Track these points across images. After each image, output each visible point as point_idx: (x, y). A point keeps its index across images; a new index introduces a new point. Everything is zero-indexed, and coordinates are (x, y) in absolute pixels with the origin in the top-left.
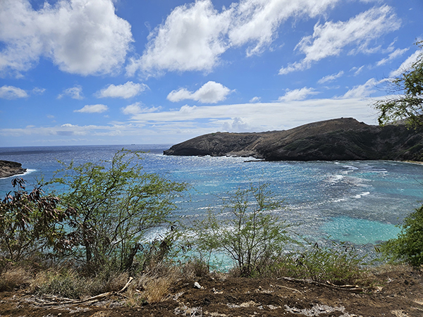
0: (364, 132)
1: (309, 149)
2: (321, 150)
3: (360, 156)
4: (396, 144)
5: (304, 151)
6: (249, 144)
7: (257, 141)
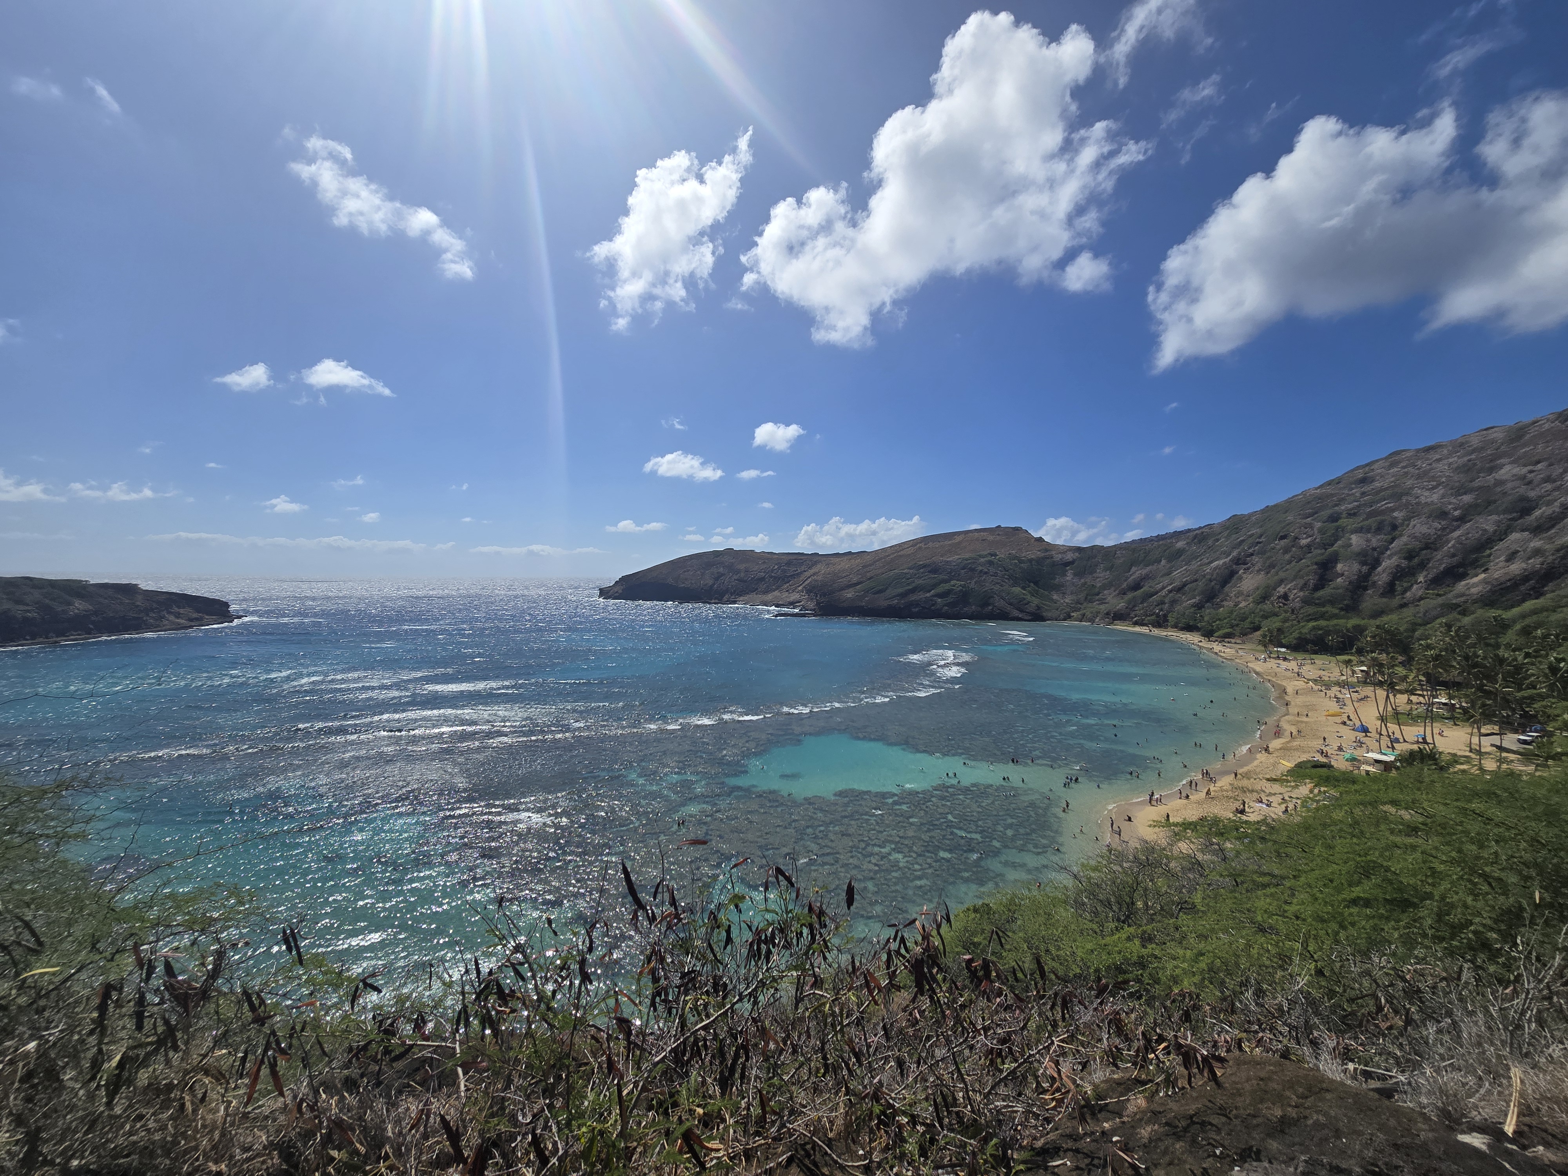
0: (1039, 561)
1: (913, 591)
2: (939, 595)
3: (1022, 611)
4: (1104, 587)
5: (903, 595)
6: (793, 576)
7: (812, 571)
